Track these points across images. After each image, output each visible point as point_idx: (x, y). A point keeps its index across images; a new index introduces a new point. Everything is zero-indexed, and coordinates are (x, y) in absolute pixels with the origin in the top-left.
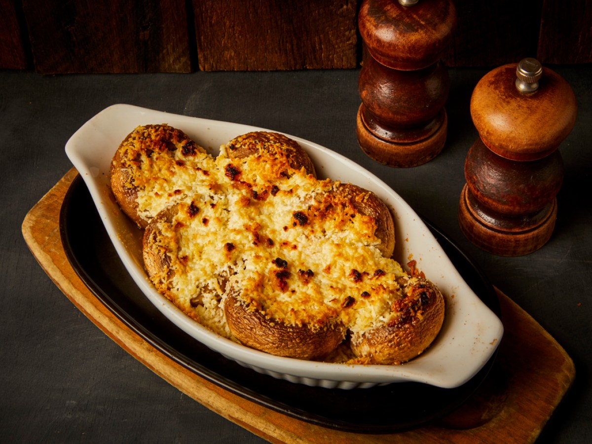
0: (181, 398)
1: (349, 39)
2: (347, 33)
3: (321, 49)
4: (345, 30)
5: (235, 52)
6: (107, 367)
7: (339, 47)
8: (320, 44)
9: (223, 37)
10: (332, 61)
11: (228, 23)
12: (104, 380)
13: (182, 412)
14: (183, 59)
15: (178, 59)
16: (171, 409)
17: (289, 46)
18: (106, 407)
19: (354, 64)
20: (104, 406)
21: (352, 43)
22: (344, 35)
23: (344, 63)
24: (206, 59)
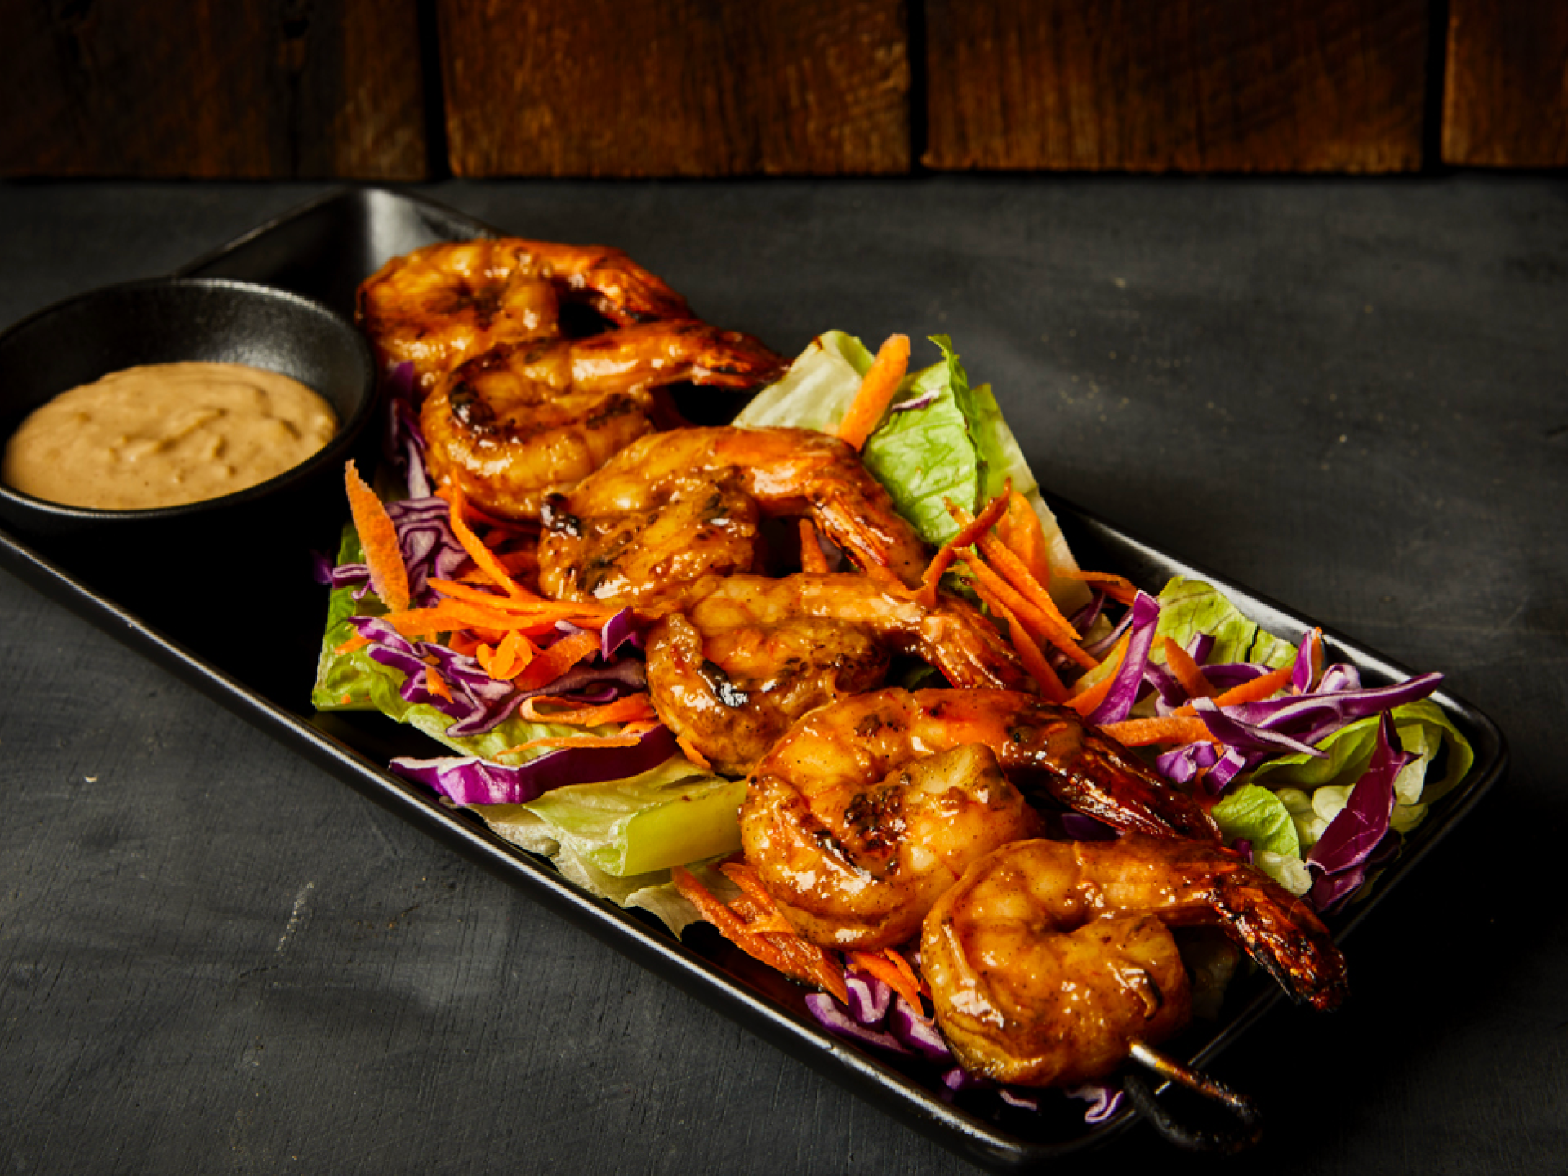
0: (279, 948)
1: (885, 74)
2: (880, 54)
3: (805, 105)
4: (874, 45)
5: (555, 111)
6: (63, 868)
7: (857, 102)
8: (803, 87)
9: (520, 62)
10: (838, 146)
11: (533, 18)
12: (48, 899)
13: (276, 984)
14: (404, 136)
15: (385, 136)
16: (242, 976)
17: (710, 95)
18: (41, 967)
19: (903, 159)
20: (36, 964)
21: (894, 90)
22: (871, 61)
23: (875, 154)
24: (469, 136)
